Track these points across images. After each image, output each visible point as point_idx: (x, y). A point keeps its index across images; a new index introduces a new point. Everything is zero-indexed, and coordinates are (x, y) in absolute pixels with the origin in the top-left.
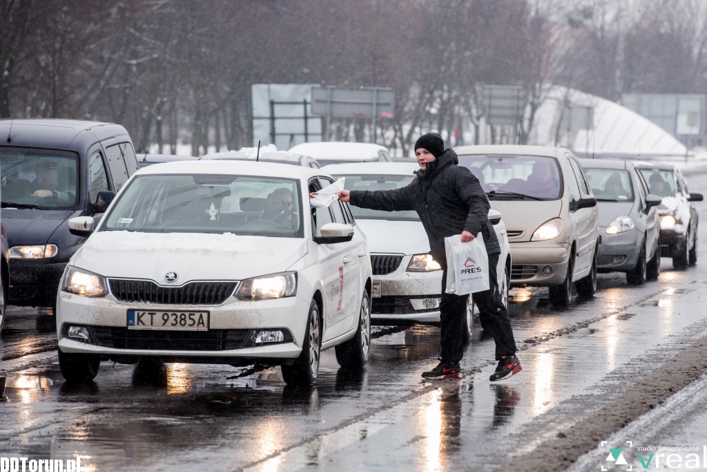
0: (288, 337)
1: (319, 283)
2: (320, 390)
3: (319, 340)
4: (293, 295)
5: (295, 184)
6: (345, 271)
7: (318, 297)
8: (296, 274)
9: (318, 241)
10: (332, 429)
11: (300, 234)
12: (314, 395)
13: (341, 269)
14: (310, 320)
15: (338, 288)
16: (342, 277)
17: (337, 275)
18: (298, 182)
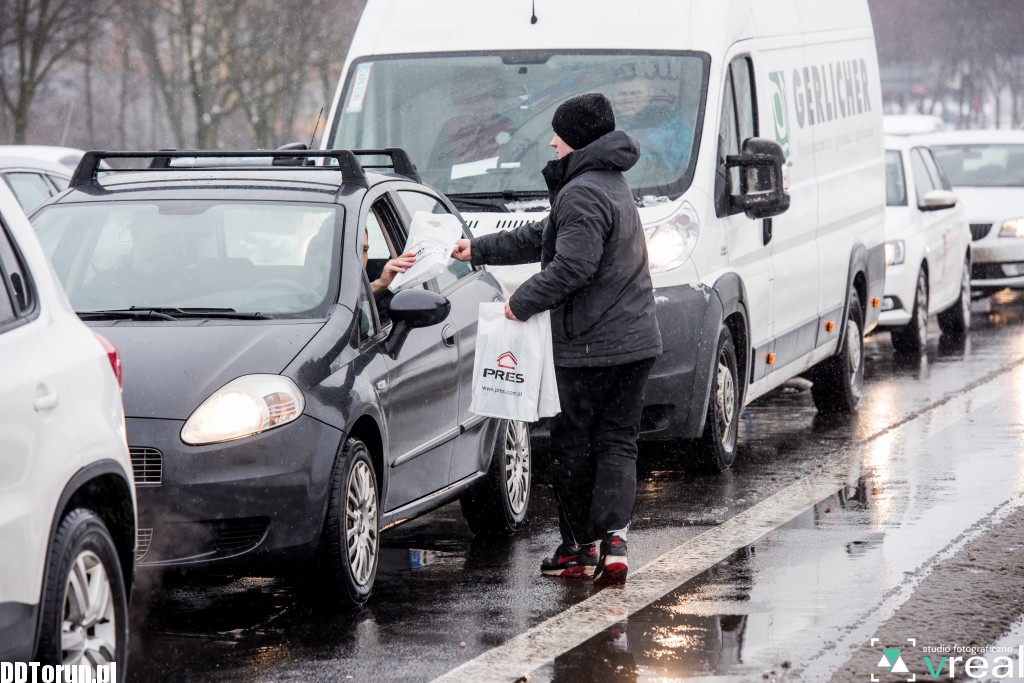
0: (898, 304)
1: (925, 251)
2: (928, 354)
3: (926, 307)
4: (902, 263)
5: (897, 155)
6: (948, 238)
7: (925, 265)
8: (903, 242)
9: (922, 209)
10: (960, 391)
11: (904, 203)
12: (924, 359)
13: (944, 237)
14: (919, 287)
15: (943, 255)
16: (945, 243)
17: (940, 242)
18: (900, 153)
